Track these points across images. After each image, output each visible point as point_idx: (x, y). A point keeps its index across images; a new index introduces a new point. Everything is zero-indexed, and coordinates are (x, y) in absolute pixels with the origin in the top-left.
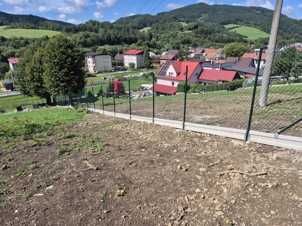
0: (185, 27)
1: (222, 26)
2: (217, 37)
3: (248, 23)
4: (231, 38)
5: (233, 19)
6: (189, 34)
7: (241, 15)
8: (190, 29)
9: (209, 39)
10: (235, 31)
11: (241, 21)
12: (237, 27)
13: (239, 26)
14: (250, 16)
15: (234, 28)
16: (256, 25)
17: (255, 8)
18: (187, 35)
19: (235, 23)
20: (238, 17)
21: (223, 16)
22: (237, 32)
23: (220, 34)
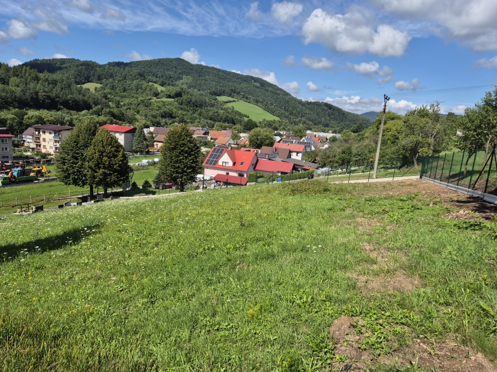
0: (162, 91)
1: (214, 97)
2: (211, 113)
3: (247, 98)
4: (230, 116)
5: (227, 90)
6: (170, 104)
7: (237, 86)
8: (169, 97)
9: (200, 115)
10: (233, 107)
11: (238, 93)
12: (234, 101)
13: (236, 100)
14: (249, 89)
15: (230, 102)
16: (257, 102)
17: (252, 78)
18: (167, 105)
19: (230, 95)
20: (233, 88)
21: (214, 83)
22: (236, 109)
23: (215, 109)
